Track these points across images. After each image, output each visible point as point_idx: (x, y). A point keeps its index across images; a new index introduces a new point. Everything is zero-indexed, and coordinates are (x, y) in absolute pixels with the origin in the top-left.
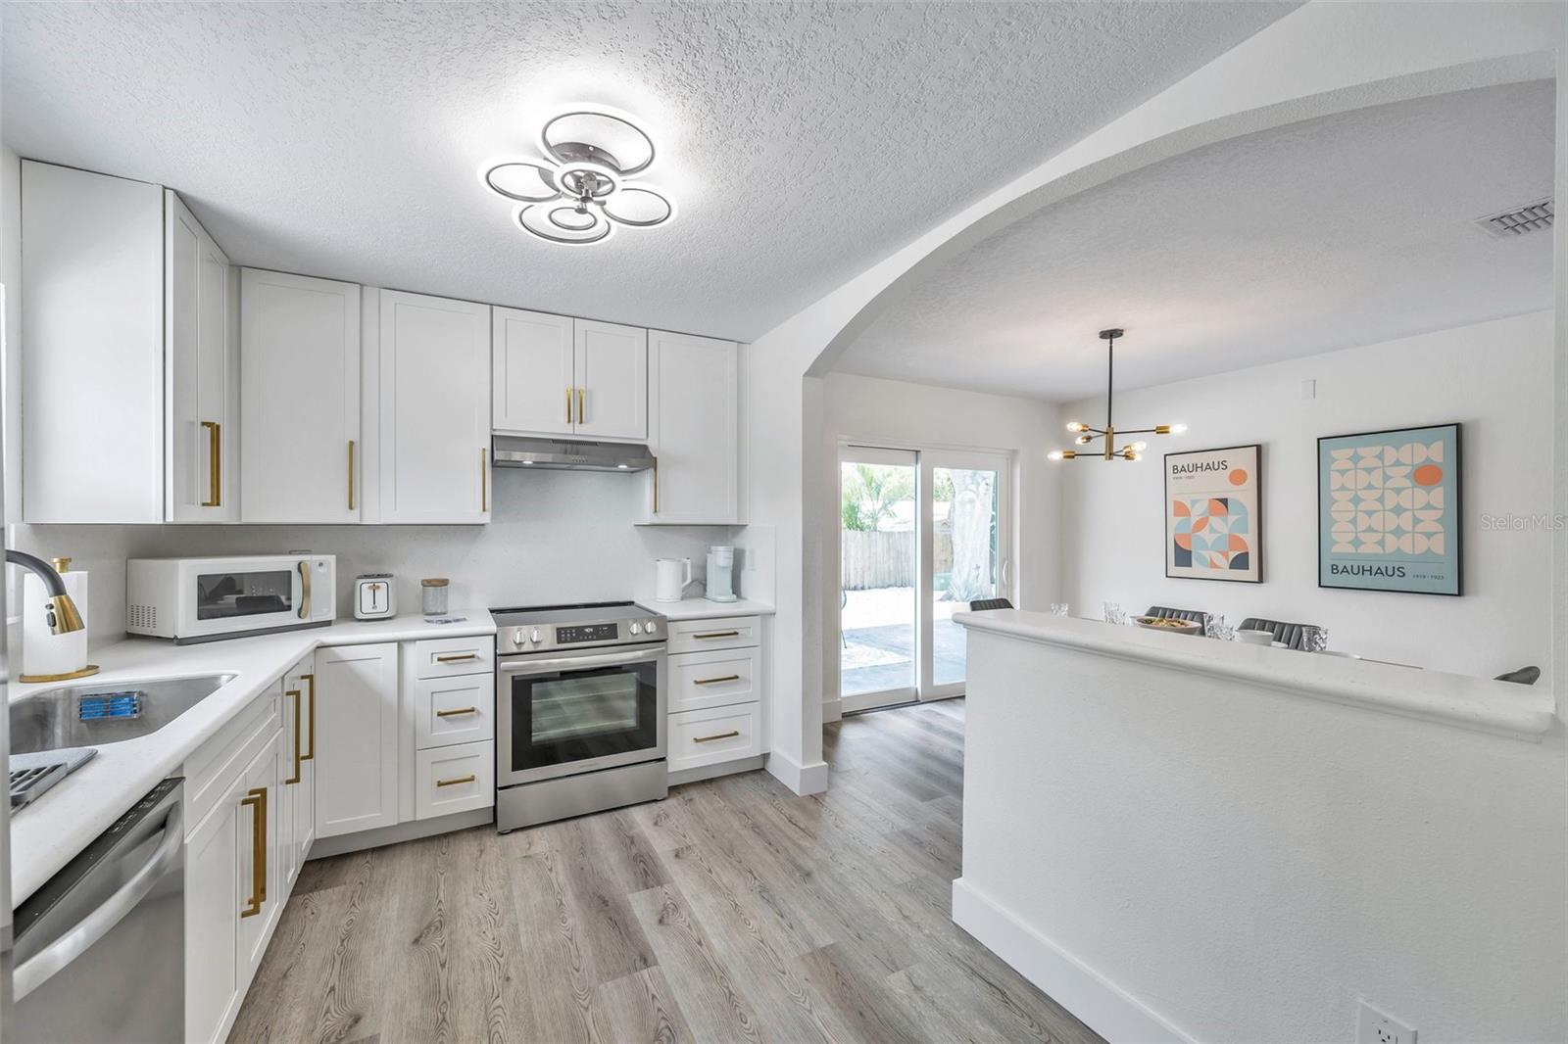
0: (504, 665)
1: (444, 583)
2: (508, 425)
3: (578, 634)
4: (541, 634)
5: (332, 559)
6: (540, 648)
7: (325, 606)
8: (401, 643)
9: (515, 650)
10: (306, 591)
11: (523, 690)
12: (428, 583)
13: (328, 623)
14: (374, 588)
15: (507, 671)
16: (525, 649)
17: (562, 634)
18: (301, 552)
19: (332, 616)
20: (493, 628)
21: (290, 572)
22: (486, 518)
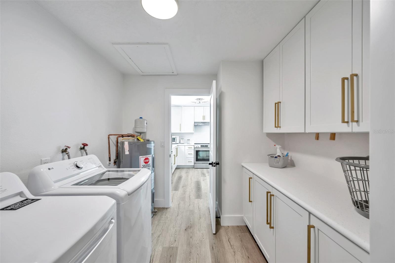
0: (195, 149)
1: (189, 140)
2: (197, 121)
3: (203, 146)
4: (199, 146)
5: (178, 136)
6: (199, 147)
7: (178, 142)
8: (185, 146)
9: (196, 147)
10: (176, 140)
11: (197, 152)
12: (188, 140)
13: (178, 144)
14: (182, 140)
15: (195, 150)
16: (197, 147)
17: (201, 146)
18: (176, 136)
19: (178, 143)
20: (194, 145)
21: (175, 138)
22: (194, 132)
